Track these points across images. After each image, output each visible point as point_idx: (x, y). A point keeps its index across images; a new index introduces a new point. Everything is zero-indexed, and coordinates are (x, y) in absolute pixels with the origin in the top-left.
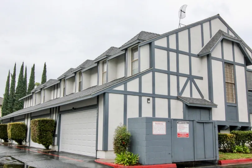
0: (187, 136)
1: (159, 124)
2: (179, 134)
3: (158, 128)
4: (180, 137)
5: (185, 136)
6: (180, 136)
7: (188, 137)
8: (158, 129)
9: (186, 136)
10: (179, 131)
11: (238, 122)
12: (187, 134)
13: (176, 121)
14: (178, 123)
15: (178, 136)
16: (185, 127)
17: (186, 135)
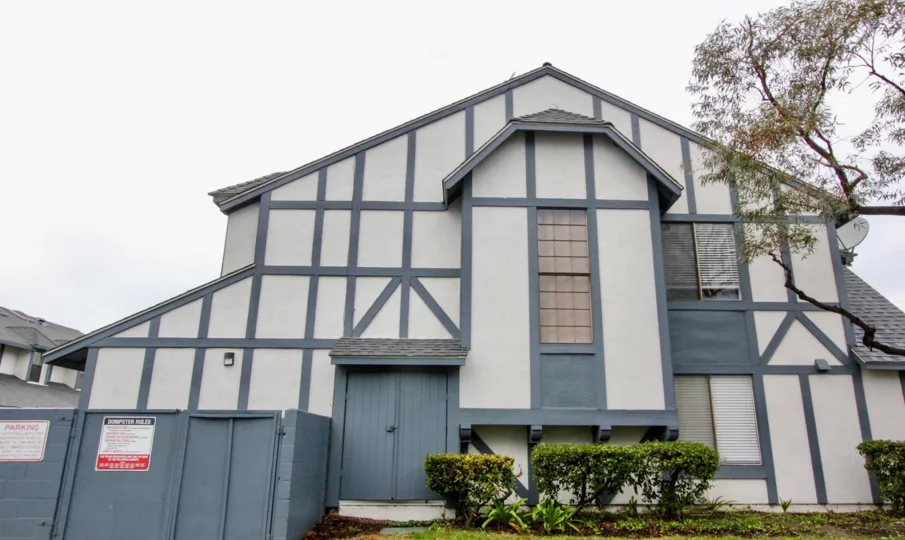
0: (143, 465)
1: (23, 427)
2: (103, 460)
3: (15, 442)
4: (108, 468)
5: (132, 466)
6: (107, 465)
7: (145, 468)
8: (12, 444)
9: (138, 465)
10: (104, 448)
11: (603, 411)
12: (144, 460)
13: (98, 416)
14: (106, 423)
15: (101, 465)
16: (136, 437)
17: (135, 462)
